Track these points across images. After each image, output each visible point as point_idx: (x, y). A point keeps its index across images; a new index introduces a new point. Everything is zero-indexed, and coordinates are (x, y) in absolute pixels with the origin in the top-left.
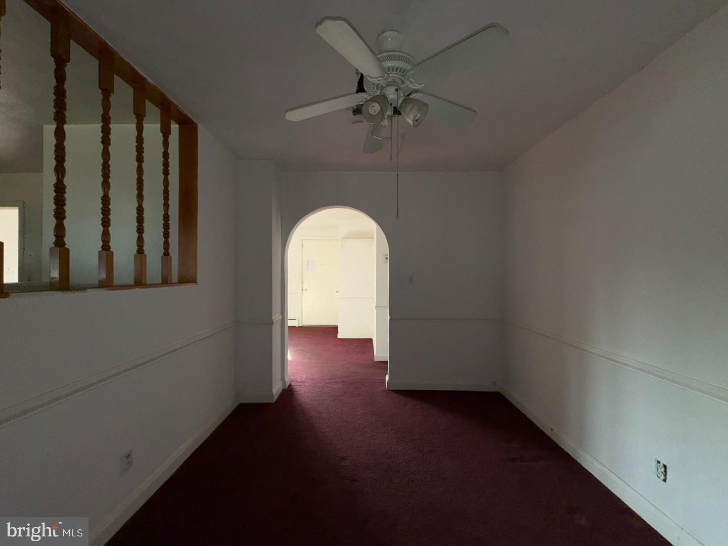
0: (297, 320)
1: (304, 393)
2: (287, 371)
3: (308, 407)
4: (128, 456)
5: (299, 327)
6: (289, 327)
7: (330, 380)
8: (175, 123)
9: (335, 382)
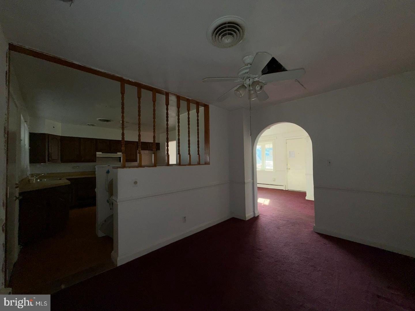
0: (284, 186)
1: (263, 220)
2: (257, 208)
3: (260, 226)
4: (185, 218)
5: (285, 190)
6: (258, 187)
7: (281, 219)
8: (201, 107)
9: (283, 220)
